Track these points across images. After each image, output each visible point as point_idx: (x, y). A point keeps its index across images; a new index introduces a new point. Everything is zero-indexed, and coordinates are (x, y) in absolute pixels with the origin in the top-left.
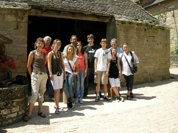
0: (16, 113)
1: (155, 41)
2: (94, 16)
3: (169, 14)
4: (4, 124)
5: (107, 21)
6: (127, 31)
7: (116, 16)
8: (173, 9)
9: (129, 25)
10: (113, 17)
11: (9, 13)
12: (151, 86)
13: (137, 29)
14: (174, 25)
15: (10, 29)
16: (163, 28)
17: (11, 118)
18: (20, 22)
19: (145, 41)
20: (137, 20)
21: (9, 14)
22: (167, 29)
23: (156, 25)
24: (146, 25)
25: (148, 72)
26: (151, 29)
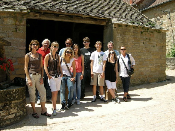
0: (14, 115)
1: (151, 43)
2: (91, 19)
3: (166, 17)
4: (2, 125)
5: (104, 24)
6: (124, 33)
7: (113, 19)
8: (169, 12)
9: (126, 28)
10: (110, 20)
11: (8, 16)
12: (148, 88)
13: (133, 32)
14: (170, 27)
15: (9, 31)
16: (159, 31)
17: (9, 119)
18: (18, 25)
19: (141, 43)
20: (134, 23)
22: (163, 31)
23: (153, 28)
24: (143, 28)
25: (145, 74)
26: (147, 32)
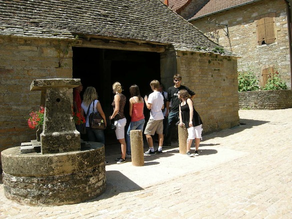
0: (102, 180)
1: (220, 76)
2: (147, 45)
4: (93, 195)
5: (162, 50)
6: (189, 64)
7: (174, 44)
8: (227, 25)
9: (191, 56)
10: (171, 46)
12: (222, 136)
13: (200, 61)
14: (229, 48)
16: (229, 59)
17: (99, 187)
18: (63, 58)
19: (209, 76)
20: (200, 49)
21: (47, 46)
23: (222, 55)
24: (210, 55)
25: (215, 118)
26: (216, 60)
